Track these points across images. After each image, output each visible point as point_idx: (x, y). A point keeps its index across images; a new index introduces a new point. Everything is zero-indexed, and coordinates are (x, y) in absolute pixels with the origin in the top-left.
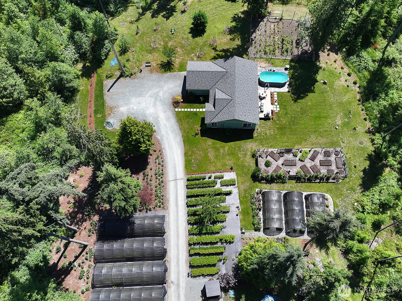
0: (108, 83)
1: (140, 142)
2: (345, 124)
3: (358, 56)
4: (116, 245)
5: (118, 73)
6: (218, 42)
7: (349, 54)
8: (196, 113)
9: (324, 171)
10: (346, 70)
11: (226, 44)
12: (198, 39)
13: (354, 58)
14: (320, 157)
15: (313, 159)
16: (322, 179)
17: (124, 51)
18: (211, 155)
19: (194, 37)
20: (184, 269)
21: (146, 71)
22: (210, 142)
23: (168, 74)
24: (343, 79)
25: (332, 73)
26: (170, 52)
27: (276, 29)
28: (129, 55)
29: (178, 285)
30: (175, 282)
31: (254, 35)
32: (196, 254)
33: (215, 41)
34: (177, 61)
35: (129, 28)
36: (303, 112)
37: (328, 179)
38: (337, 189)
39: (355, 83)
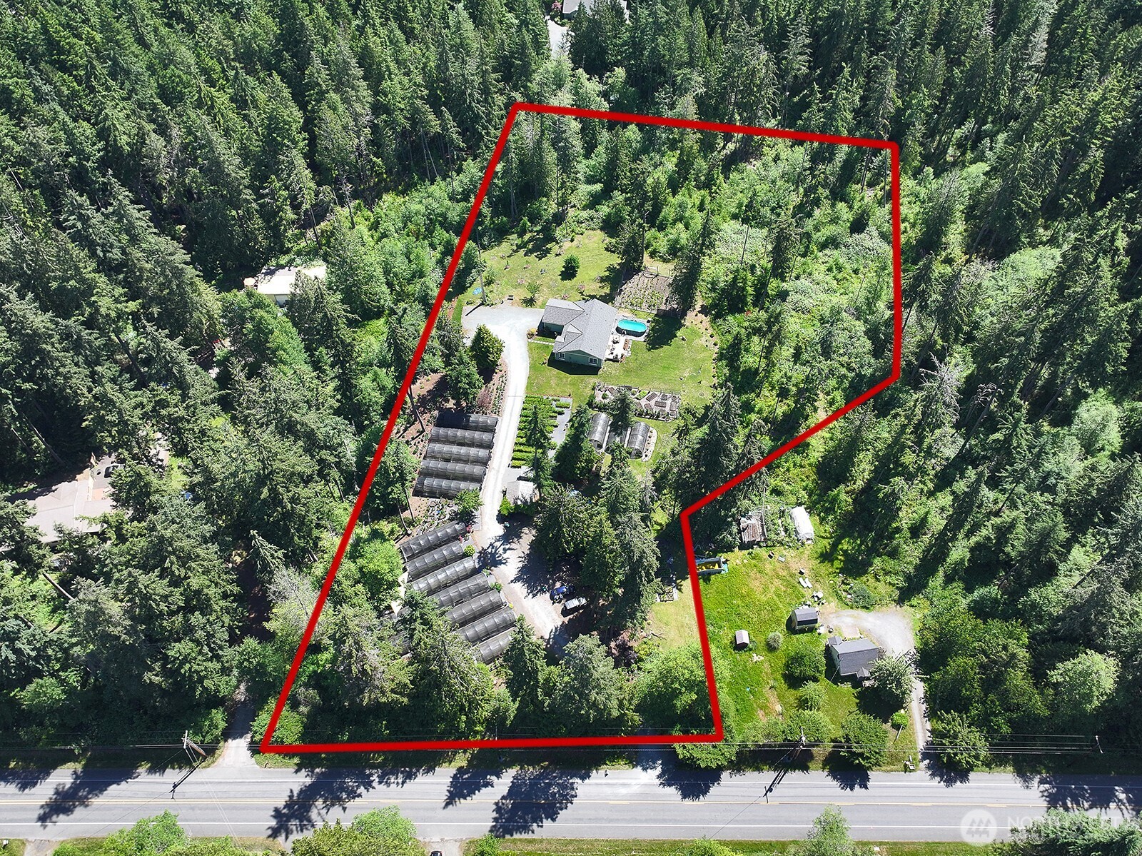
0: (467, 308)
1: (489, 351)
2: (691, 377)
3: (725, 320)
4: (451, 432)
5: (479, 302)
6: (587, 288)
7: (718, 316)
8: (547, 347)
9: (656, 410)
10: (710, 331)
11: (593, 290)
12: (567, 282)
13: (720, 321)
14: (657, 399)
15: (649, 399)
16: (652, 416)
17: (489, 282)
18: (553, 383)
19: (562, 279)
20: (507, 460)
21: (507, 302)
22: (555, 371)
23: (529, 309)
24: (703, 339)
25: (695, 333)
26: (534, 289)
27: (649, 284)
28: (493, 286)
29: (498, 471)
30: (496, 468)
31: (625, 286)
32: (518, 451)
33: (583, 286)
34: (539, 299)
35: (499, 263)
36: (653, 361)
37: (658, 417)
38: (664, 426)
39: (715, 344)
